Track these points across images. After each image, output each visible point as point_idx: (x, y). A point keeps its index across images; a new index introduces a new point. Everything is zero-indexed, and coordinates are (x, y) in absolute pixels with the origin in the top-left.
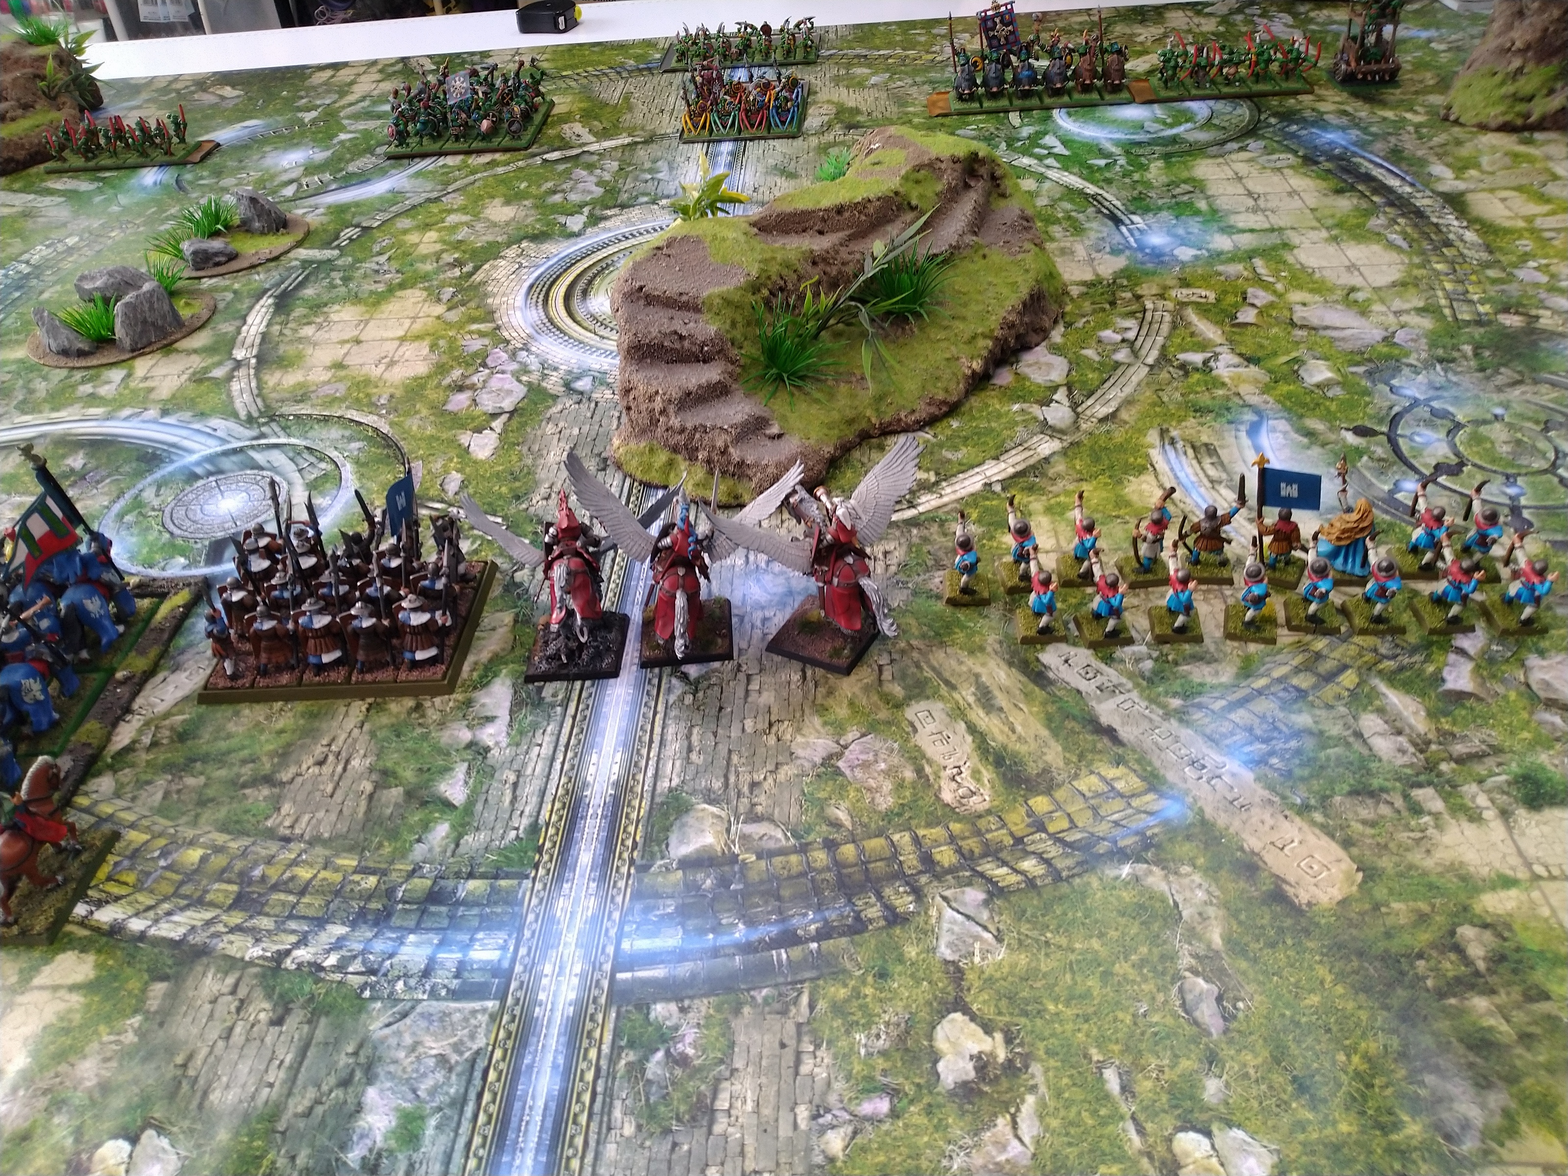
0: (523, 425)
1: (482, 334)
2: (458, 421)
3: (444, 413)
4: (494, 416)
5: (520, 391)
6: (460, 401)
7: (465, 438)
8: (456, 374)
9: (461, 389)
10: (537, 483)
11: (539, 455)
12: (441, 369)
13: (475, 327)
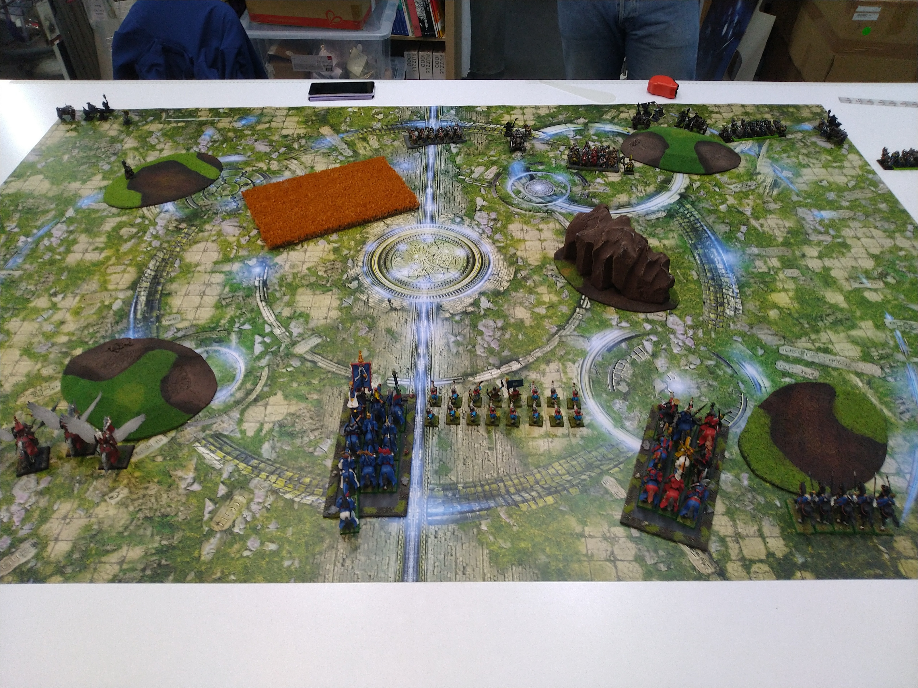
0: (471, 206)
1: (497, 241)
2: (490, 209)
3: (496, 211)
4: (480, 210)
5: (476, 218)
6: (493, 216)
7: (486, 204)
8: (499, 225)
9: (495, 220)
10: (461, 190)
11: (464, 198)
12: (505, 227)
13: (502, 245)
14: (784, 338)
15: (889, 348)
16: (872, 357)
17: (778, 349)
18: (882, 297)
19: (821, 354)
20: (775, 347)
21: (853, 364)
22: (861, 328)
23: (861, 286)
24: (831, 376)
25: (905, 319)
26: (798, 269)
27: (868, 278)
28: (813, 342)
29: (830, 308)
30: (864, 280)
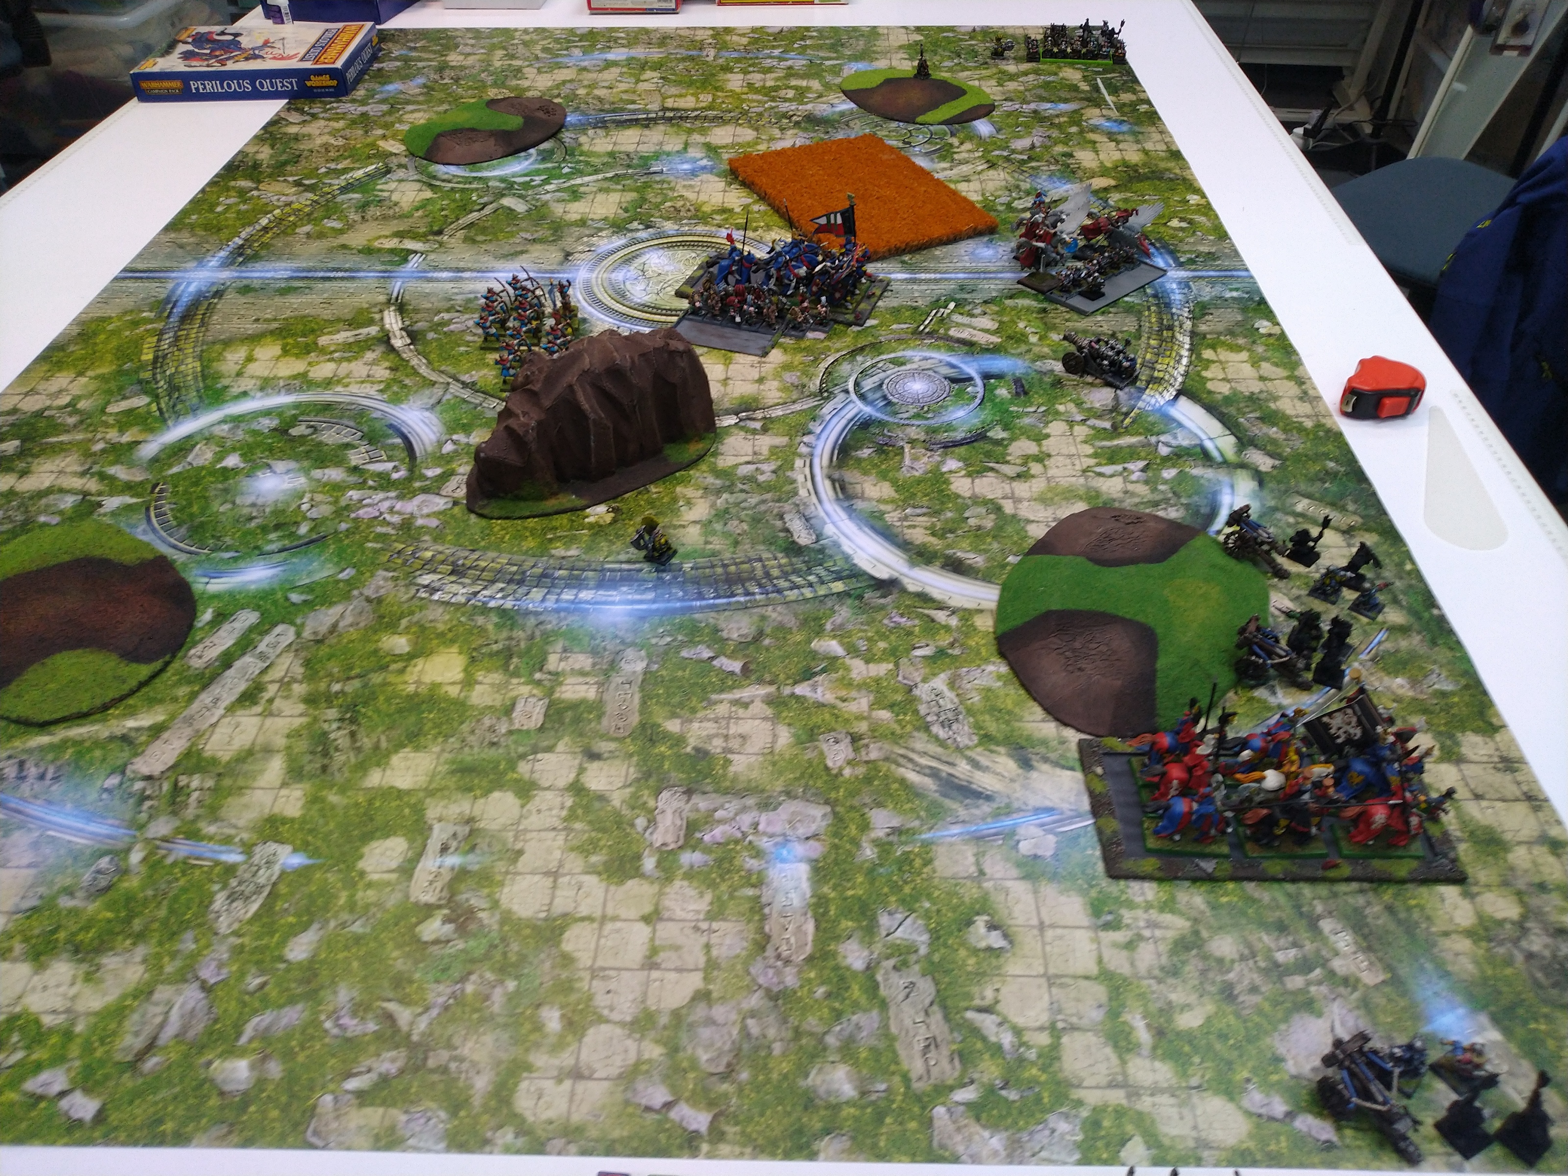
14: (319, 642)
15: (198, 817)
16: (190, 772)
17: (292, 623)
18: (375, 877)
19: (242, 687)
20: (299, 621)
21: (188, 732)
22: (284, 785)
23: (434, 844)
24: (179, 683)
25: (273, 895)
26: (541, 729)
27: (461, 875)
28: (285, 684)
29: (377, 747)
30: (453, 860)
